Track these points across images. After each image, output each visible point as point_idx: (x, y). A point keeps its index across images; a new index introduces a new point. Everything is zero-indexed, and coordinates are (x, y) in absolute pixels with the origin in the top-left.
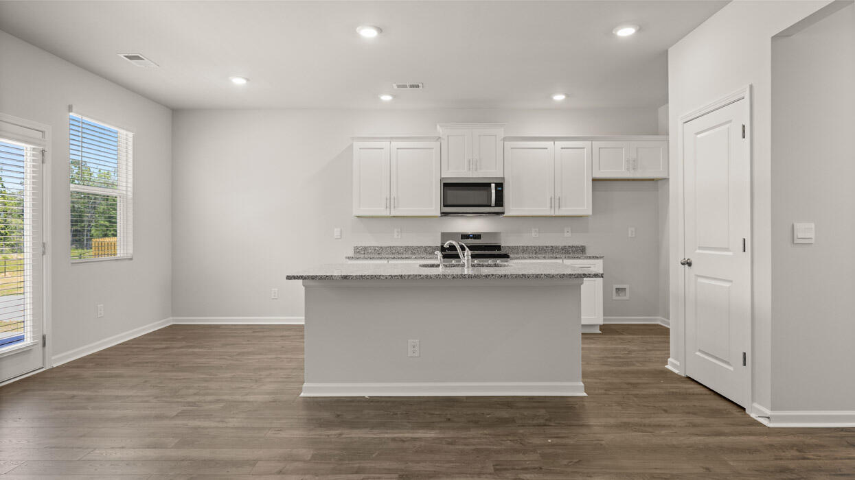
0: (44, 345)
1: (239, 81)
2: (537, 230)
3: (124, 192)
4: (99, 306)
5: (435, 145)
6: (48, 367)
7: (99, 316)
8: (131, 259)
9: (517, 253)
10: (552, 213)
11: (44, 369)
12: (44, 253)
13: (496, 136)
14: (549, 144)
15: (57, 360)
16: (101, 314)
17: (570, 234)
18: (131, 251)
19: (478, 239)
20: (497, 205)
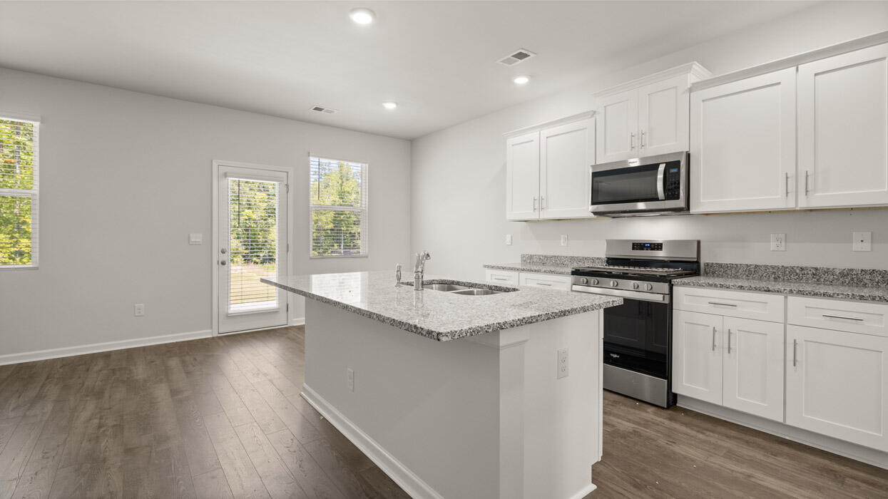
1: (390, 106)
2: (783, 236)
5: (589, 123)
9: (736, 277)
10: (791, 205)
13: (676, 87)
14: (788, 73)
17: (867, 246)
19: (658, 249)
20: (668, 198)
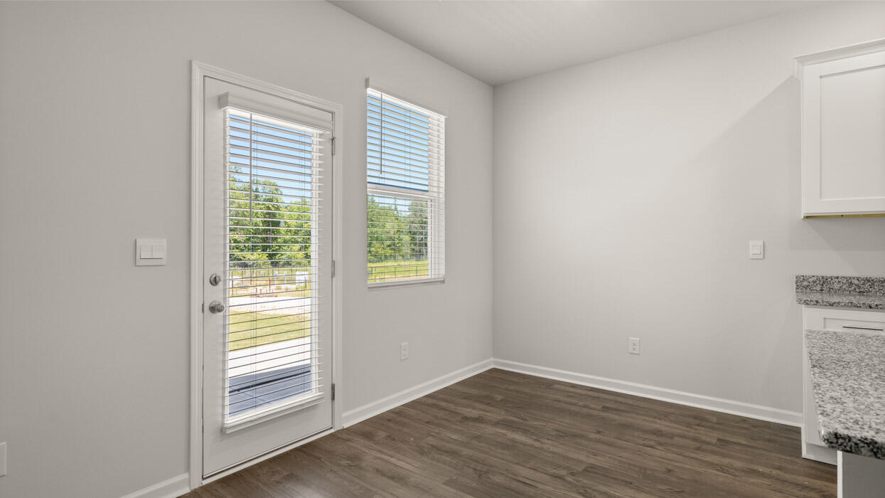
0: (333, 398)
3: (436, 195)
4: (403, 344)
6: (337, 427)
7: (403, 358)
8: (443, 282)
11: (332, 431)
12: (333, 275)
15: (350, 418)
16: (405, 355)
18: (443, 272)
